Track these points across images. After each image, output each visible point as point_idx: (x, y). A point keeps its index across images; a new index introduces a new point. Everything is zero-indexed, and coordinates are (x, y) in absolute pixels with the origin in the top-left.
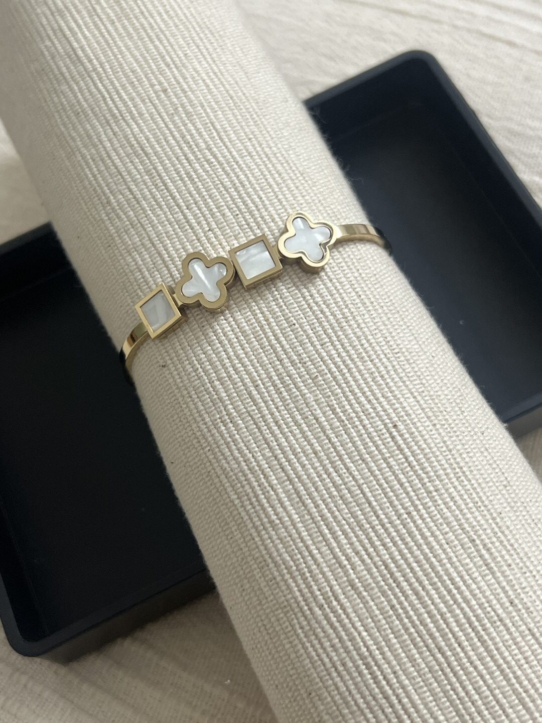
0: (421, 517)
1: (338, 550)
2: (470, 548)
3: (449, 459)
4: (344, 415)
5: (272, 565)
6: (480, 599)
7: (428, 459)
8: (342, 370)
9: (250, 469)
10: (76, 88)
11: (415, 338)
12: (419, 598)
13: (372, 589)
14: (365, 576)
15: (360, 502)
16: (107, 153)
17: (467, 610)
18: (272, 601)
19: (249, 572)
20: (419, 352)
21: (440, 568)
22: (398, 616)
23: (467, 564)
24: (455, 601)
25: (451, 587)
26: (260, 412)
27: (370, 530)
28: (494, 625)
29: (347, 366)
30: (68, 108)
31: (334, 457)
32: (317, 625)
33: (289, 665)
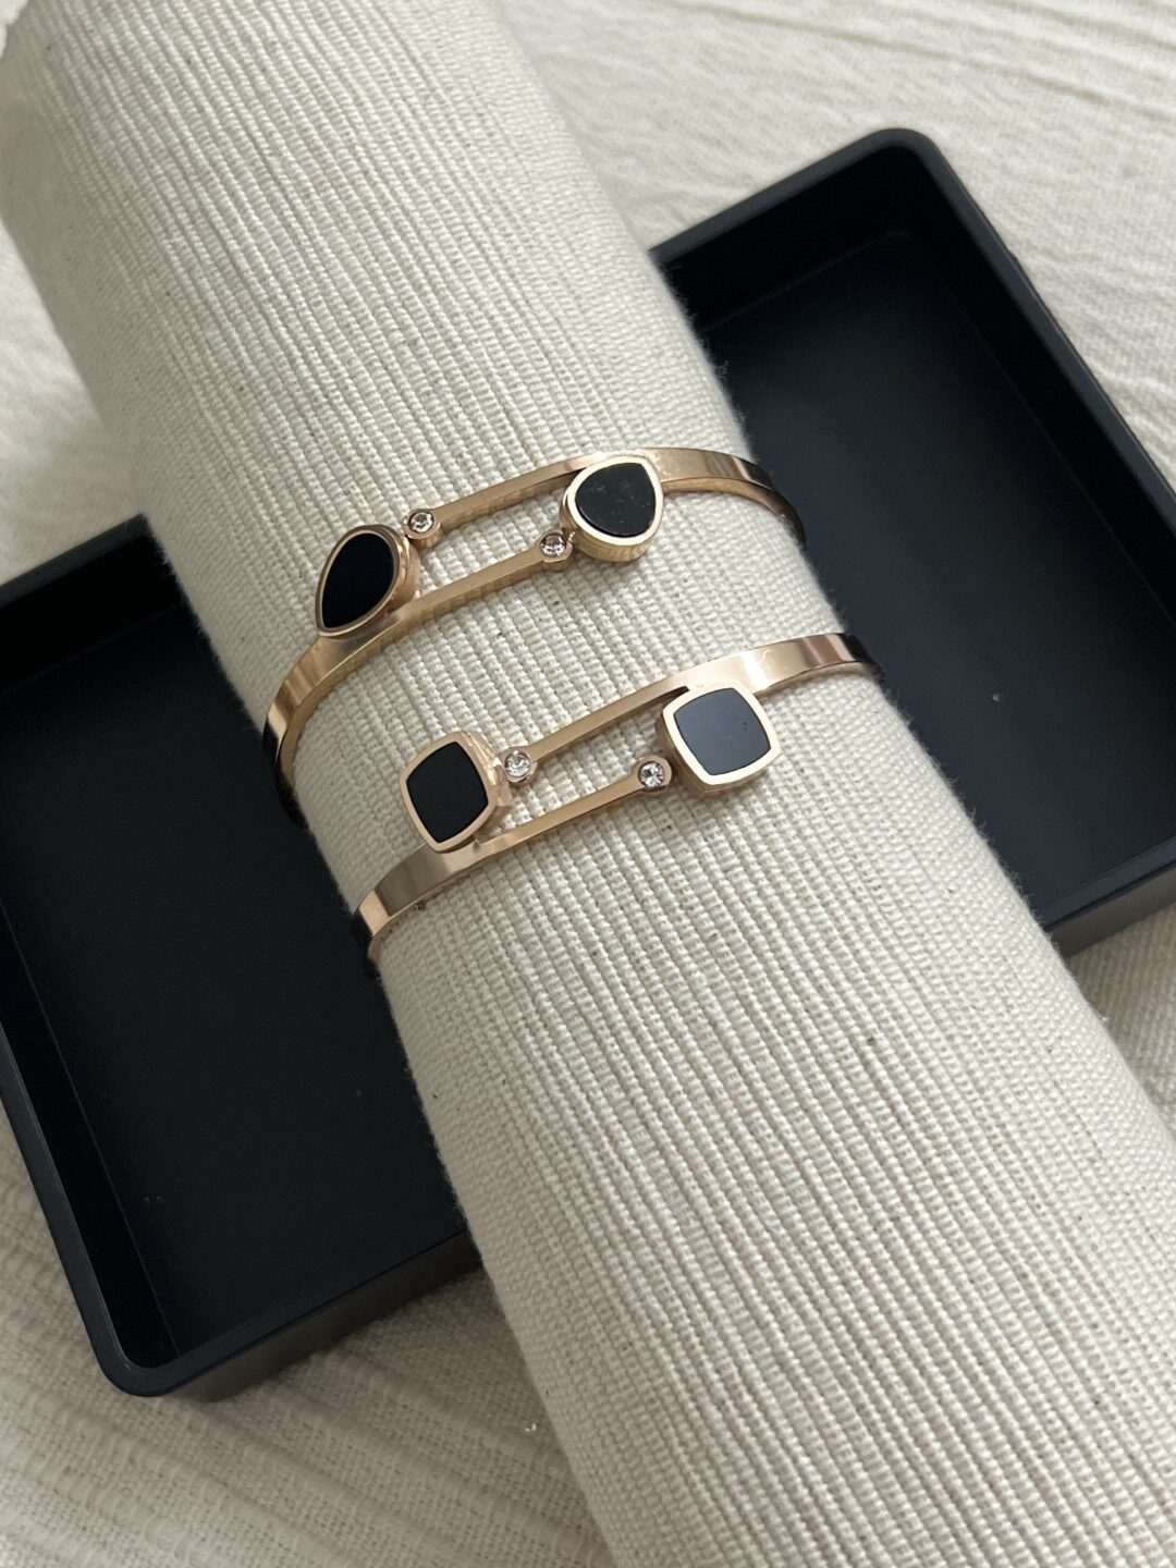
0: (920, 1226)
1: (753, 1292)
2: (1016, 1291)
3: (979, 1109)
4: (769, 1017)
5: (626, 1319)
6: (1033, 1394)
7: (936, 1109)
8: (765, 924)
9: (582, 1124)
10: (235, 335)
11: (915, 854)
12: (914, 1391)
13: (821, 1371)
14: (807, 1344)
15: (799, 1195)
16: (299, 473)
17: (1008, 1415)
18: (626, 1388)
19: (583, 1329)
20: (923, 883)
21: (955, 1332)
22: (871, 1426)
23: (1010, 1324)
24: (985, 1399)
25: (978, 1369)
26: (602, 1009)
27: (819, 1252)
28: (1062, 1446)
29: (775, 915)
30: (222, 377)
31: (748, 1103)
32: (712, 1441)
33: (660, 1514)
